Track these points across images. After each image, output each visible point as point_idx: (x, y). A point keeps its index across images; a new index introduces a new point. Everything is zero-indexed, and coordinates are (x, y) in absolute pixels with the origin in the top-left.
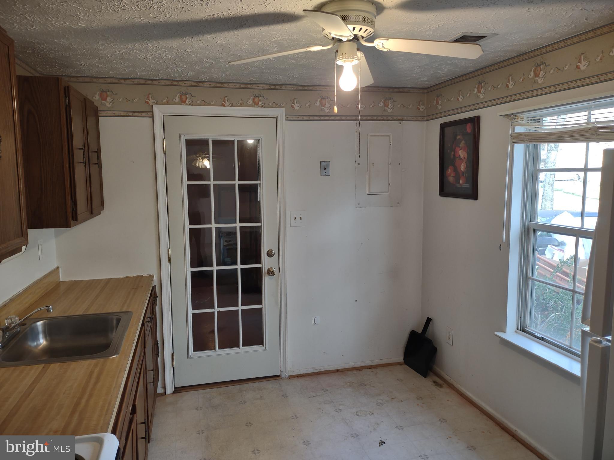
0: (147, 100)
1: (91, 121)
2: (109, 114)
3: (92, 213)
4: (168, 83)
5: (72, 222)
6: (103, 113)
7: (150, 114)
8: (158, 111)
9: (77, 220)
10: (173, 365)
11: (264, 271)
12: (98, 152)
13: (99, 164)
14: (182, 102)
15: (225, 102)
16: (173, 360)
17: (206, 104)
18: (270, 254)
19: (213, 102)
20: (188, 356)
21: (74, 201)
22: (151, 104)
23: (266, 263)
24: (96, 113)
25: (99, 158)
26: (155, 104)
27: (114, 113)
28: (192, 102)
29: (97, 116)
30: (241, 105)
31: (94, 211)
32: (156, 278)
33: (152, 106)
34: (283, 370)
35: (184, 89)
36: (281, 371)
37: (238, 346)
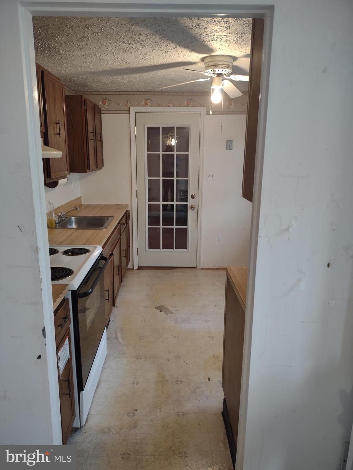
0: (127, 104)
1: (97, 116)
2: (107, 112)
3: (97, 167)
4: (138, 93)
5: (87, 170)
6: (104, 112)
7: (128, 112)
8: (133, 110)
9: (89, 169)
10: (138, 254)
11: (189, 206)
12: (101, 134)
13: (101, 141)
14: (146, 104)
15: (170, 104)
16: (138, 251)
17: (159, 105)
18: (193, 197)
19: (163, 104)
20: (146, 251)
21: (89, 160)
22: (129, 106)
23: (191, 202)
24: (100, 112)
25: (101, 137)
26: (131, 106)
27: (109, 112)
28: (151, 104)
29: (100, 114)
30: (180, 106)
31: (98, 167)
32: (129, 206)
33: (130, 107)
34: (198, 264)
35: (147, 97)
36: (197, 265)
37: (173, 248)
